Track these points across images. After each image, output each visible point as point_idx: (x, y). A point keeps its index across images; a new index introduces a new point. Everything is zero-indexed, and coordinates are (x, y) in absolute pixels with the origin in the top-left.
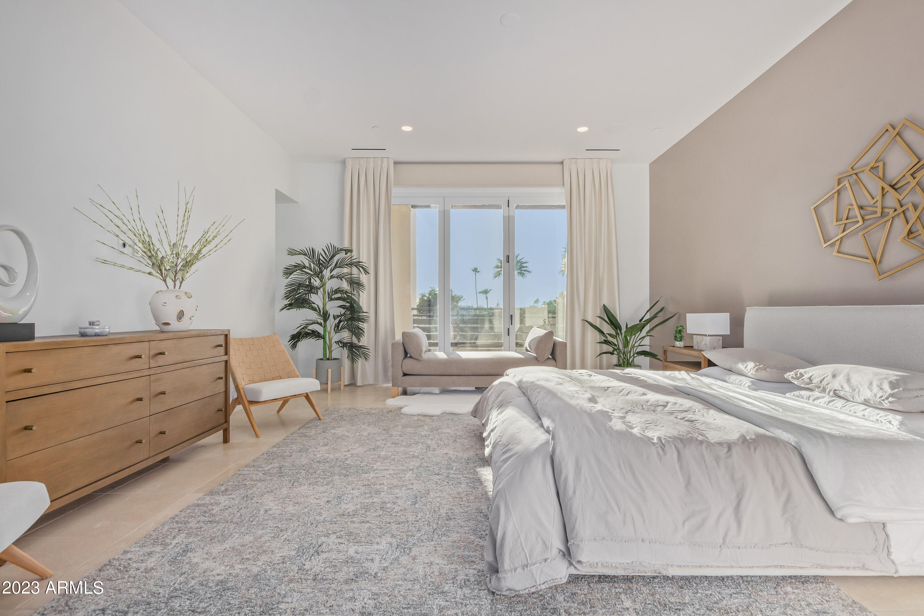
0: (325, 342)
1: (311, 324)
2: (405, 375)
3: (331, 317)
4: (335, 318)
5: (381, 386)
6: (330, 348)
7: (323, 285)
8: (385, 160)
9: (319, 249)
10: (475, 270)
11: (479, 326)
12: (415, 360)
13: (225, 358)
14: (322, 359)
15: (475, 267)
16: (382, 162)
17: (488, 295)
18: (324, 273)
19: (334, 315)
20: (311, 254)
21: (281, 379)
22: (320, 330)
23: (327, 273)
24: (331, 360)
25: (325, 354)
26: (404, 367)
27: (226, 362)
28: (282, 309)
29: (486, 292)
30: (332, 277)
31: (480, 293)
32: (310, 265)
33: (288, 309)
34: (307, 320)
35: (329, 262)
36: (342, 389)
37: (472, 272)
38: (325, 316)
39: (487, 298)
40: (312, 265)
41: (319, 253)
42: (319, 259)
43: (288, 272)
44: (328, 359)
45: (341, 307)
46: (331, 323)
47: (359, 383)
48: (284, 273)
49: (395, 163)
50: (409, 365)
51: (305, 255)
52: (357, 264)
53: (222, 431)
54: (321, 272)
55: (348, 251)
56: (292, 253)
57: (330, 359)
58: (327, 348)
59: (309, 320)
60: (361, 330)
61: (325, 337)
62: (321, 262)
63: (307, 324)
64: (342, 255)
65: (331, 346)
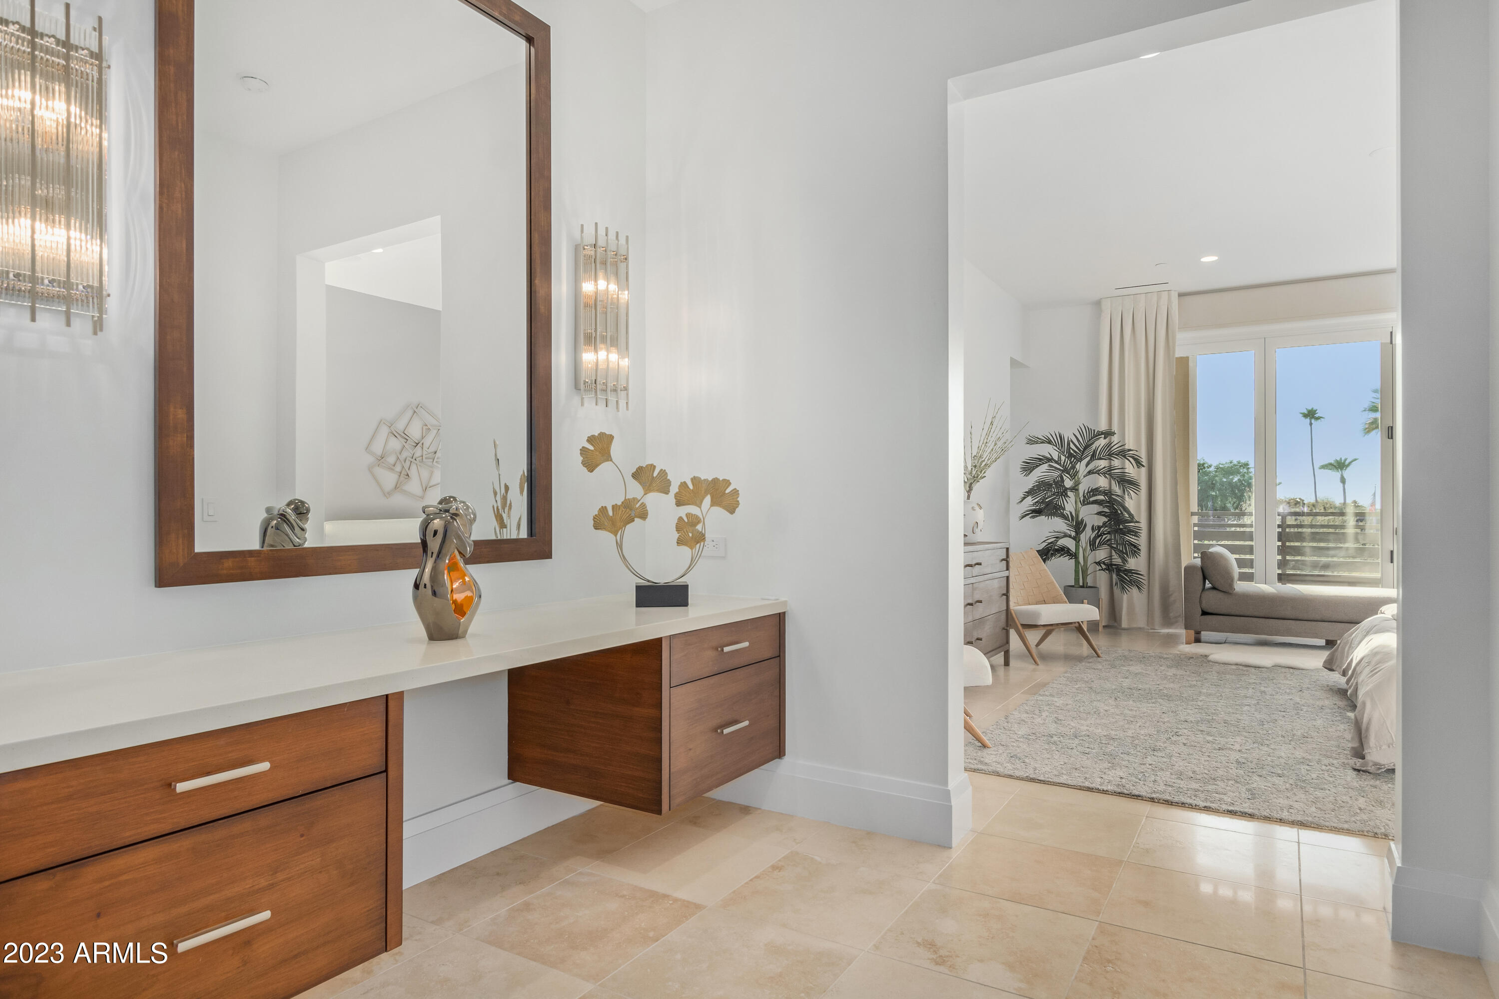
0: (1077, 563)
1: (1063, 538)
2: (1204, 613)
3: (1088, 529)
4: (1093, 529)
5: (1159, 631)
6: (1085, 572)
7: (1077, 484)
8: (1165, 296)
9: (1068, 435)
10: (1311, 415)
11: (1331, 545)
12: (1222, 594)
13: (1006, 573)
14: (1072, 586)
15: (1310, 408)
16: (1159, 298)
17: (1347, 473)
18: (1077, 466)
19: (1093, 526)
20: (1059, 441)
21: (1045, 604)
22: (1070, 543)
23: (1081, 467)
24: (1087, 588)
25: (1077, 580)
26: (1204, 602)
27: (1008, 578)
28: (1023, 517)
29: (1340, 466)
30: (1090, 473)
31: (1323, 467)
32: (1059, 457)
33: (1033, 517)
34: (1055, 532)
35: (1083, 452)
36: (1100, 630)
37: (1303, 419)
38: (1079, 526)
39: (1343, 481)
40: (1063, 458)
41: (1069, 439)
42: (1070, 448)
43: (1029, 467)
44: (1082, 587)
45: (1099, 513)
46: (1086, 536)
47: (1124, 624)
48: (1022, 468)
49: (1181, 295)
50: (1212, 600)
51: (1050, 442)
52: (1123, 453)
53: (1003, 653)
54: (1073, 467)
55: (1108, 434)
56: (1032, 441)
57: (1085, 586)
58: (1081, 571)
59: (1057, 532)
60: (1135, 547)
61: (1077, 555)
62: (1072, 451)
63: (1057, 537)
64: (1102, 442)
65: (1087, 569)
